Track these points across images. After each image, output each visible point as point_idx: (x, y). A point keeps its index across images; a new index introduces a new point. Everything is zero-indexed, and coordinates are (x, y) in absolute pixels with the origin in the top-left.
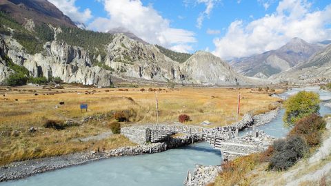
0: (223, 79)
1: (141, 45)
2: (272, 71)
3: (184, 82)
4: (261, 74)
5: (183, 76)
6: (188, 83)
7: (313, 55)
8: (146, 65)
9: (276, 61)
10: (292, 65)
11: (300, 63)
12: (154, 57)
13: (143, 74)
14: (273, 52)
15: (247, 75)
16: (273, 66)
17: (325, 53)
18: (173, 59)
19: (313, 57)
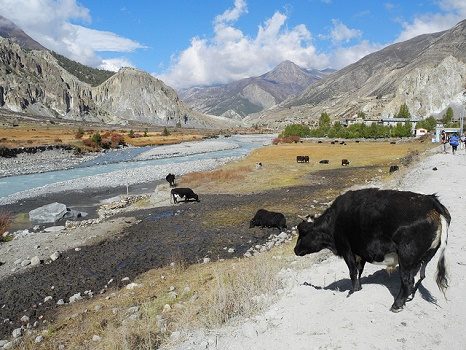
0: (162, 116)
1: (16, 48)
2: (249, 108)
3: (86, 117)
4: (233, 112)
5: (86, 108)
6: (94, 119)
7: (308, 88)
8: (15, 85)
9: (257, 94)
10: (278, 101)
11: (290, 98)
12: (40, 71)
13: (6, 102)
14: (252, 80)
15: (212, 113)
16: (252, 101)
17: (323, 86)
18: (81, 78)
19: (308, 91)
